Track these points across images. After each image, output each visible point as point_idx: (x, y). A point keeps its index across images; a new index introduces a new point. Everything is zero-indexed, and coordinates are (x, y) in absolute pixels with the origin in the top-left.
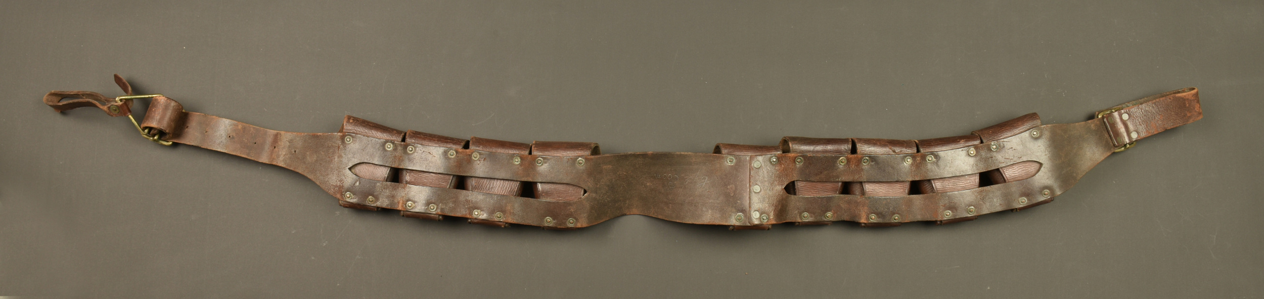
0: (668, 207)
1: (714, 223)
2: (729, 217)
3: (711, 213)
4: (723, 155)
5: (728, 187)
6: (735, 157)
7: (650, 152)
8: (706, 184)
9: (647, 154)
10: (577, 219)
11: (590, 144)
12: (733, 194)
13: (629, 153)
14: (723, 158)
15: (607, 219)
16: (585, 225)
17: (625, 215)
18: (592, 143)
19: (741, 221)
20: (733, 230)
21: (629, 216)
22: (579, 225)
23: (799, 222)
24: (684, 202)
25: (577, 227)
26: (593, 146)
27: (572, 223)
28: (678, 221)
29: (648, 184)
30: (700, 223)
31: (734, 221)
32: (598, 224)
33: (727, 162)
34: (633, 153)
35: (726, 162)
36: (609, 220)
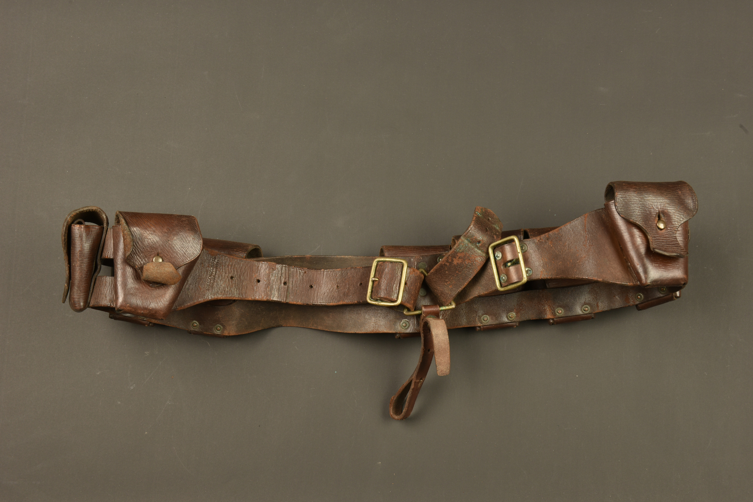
1: (378, 332)
2: (394, 324)
3: (374, 321)
7: (308, 255)
9: (305, 257)
10: (224, 326)
11: (247, 245)
13: (286, 256)
15: (260, 329)
16: (233, 333)
17: (282, 326)
18: (250, 245)
20: (399, 338)
21: (284, 327)
22: (226, 333)
23: (479, 327)
25: (225, 334)
26: (250, 248)
27: (219, 330)
28: (339, 331)
31: (400, 328)
32: (249, 334)
34: (290, 256)
36: (262, 330)
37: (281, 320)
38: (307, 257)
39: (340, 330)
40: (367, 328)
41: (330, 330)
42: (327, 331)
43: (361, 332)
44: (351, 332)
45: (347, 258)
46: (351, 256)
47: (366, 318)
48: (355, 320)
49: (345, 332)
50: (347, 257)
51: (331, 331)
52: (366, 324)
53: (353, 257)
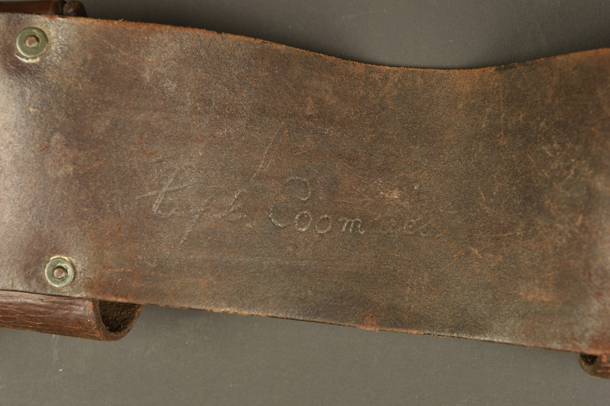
0: (319, 102)
2: (71, 49)
3: (143, 69)
4: (90, 295)
5: (71, 169)
6: (45, 285)
8: (161, 186)
9: (380, 324)
12: (53, 140)
14: (90, 286)
19: (26, 33)
24: (251, 121)
28: (282, 48)
29: (395, 195)
30: (190, 31)
31: (51, 32)
33: (74, 267)
35: (79, 267)
37: (495, 91)
38: (372, 325)
39: (276, 50)
40: (173, 44)
41: (316, 56)
42: (329, 55)
43: (198, 32)
44: (237, 37)
45: (229, 306)
46: (216, 310)
47: (173, 81)
48: (219, 79)
49: (260, 41)
50: (230, 310)
51: (312, 54)
52: (175, 60)
53: (209, 308)
